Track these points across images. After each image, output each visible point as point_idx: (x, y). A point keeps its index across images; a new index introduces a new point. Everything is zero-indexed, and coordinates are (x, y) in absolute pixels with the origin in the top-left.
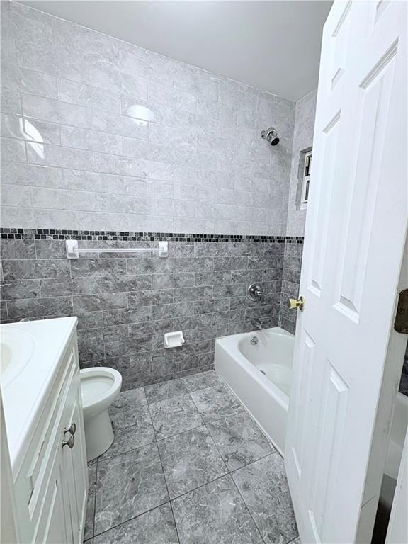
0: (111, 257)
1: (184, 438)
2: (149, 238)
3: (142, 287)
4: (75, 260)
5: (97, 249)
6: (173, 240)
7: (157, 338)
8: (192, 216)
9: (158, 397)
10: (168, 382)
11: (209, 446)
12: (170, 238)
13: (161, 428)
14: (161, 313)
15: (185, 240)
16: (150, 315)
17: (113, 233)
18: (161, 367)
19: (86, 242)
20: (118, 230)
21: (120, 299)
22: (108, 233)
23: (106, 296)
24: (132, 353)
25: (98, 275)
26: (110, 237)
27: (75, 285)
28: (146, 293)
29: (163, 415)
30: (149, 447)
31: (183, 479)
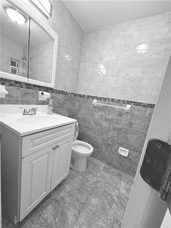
0: (106, 107)
1: (105, 193)
2: (123, 102)
3: (115, 123)
4: (95, 106)
5: (102, 104)
6: (135, 105)
7: (116, 147)
8: (150, 93)
9: (108, 171)
10: (116, 169)
11: (113, 207)
12: (133, 104)
13: (100, 182)
14: (120, 137)
15: (142, 106)
16: (116, 136)
17: (109, 99)
18: (114, 160)
19: (99, 101)
20: (111, 97)
21: (105, 124)
22: (107, 98)
23: (101, 121)
24: (104, 147)
25: (100, 113)
26: (107, 100)
27: (93, 114)
28: (116, 125)
29: (104, 178)
30: (92, 183)
31: (93, 205)
